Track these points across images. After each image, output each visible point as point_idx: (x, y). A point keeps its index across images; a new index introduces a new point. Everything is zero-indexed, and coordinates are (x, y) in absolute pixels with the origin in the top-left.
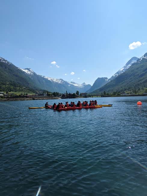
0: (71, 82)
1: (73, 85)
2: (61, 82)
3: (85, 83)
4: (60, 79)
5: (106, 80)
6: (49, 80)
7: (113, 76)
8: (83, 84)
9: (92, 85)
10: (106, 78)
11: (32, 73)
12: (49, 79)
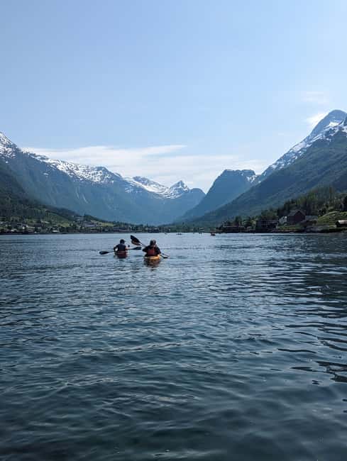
0: (136, 179)
1: (143, 189)
2: (102, 177)
3: (183, 184)
4: (99, 169)
5: (249, 178)
6: (62, 171)
7: (270, 168)
8: (178, 185)
9: (206, 192)
10: (251, 173)
11: (10, 150)
12: (60, 167)
